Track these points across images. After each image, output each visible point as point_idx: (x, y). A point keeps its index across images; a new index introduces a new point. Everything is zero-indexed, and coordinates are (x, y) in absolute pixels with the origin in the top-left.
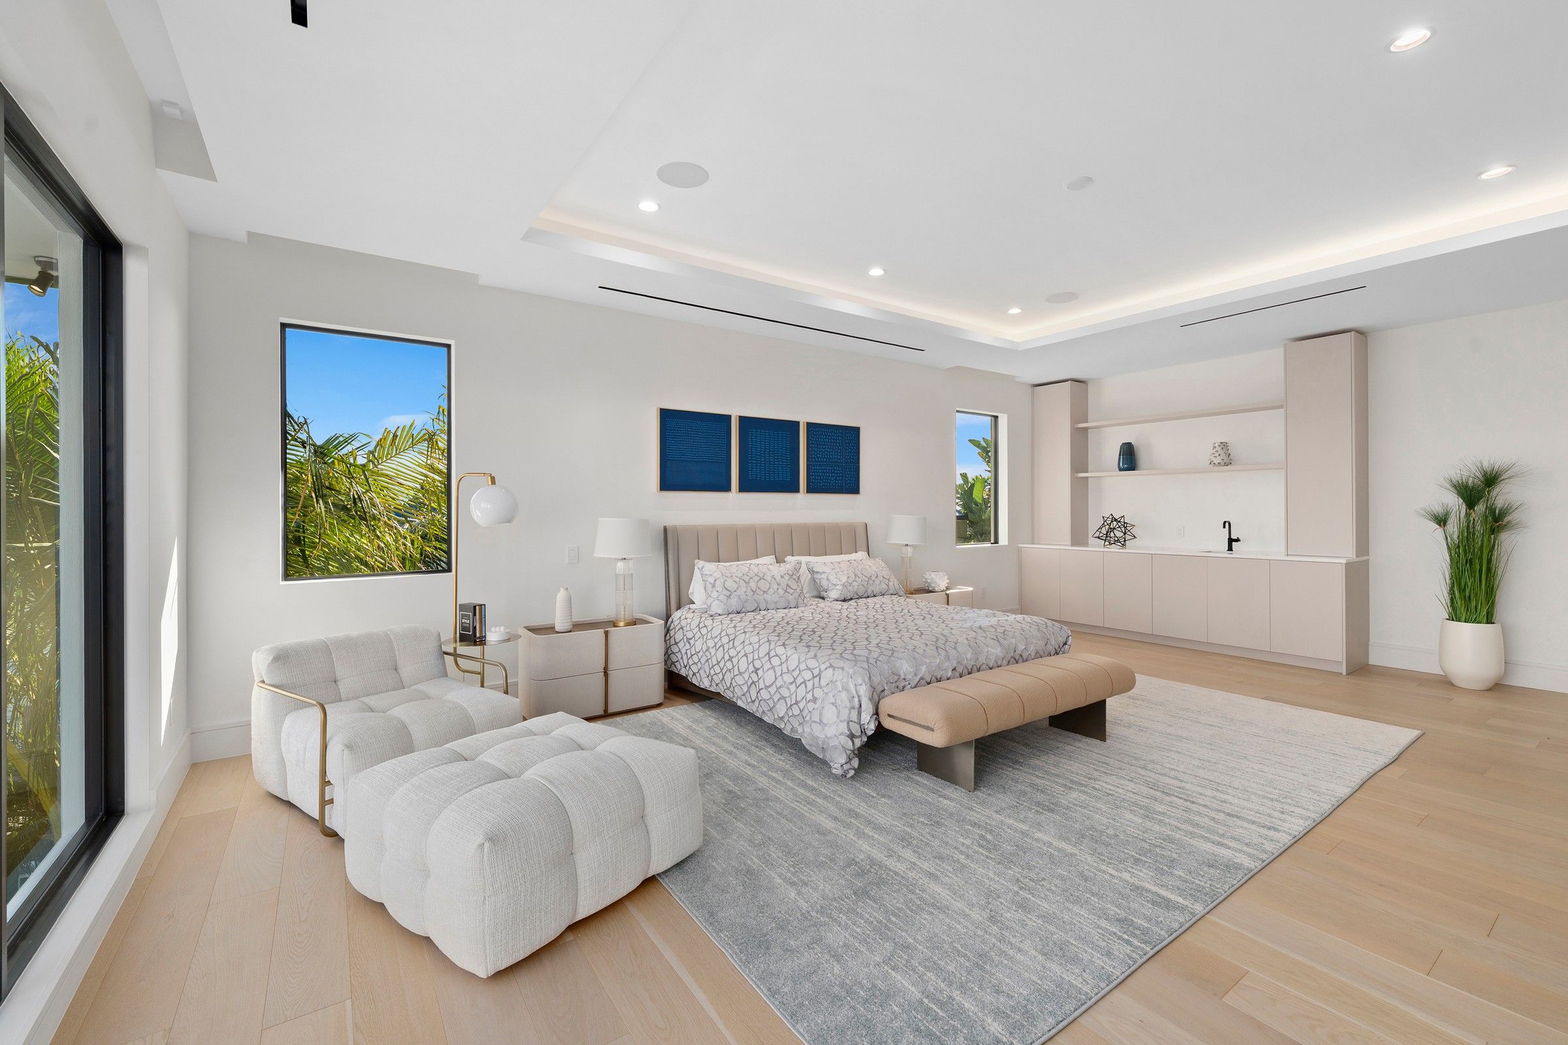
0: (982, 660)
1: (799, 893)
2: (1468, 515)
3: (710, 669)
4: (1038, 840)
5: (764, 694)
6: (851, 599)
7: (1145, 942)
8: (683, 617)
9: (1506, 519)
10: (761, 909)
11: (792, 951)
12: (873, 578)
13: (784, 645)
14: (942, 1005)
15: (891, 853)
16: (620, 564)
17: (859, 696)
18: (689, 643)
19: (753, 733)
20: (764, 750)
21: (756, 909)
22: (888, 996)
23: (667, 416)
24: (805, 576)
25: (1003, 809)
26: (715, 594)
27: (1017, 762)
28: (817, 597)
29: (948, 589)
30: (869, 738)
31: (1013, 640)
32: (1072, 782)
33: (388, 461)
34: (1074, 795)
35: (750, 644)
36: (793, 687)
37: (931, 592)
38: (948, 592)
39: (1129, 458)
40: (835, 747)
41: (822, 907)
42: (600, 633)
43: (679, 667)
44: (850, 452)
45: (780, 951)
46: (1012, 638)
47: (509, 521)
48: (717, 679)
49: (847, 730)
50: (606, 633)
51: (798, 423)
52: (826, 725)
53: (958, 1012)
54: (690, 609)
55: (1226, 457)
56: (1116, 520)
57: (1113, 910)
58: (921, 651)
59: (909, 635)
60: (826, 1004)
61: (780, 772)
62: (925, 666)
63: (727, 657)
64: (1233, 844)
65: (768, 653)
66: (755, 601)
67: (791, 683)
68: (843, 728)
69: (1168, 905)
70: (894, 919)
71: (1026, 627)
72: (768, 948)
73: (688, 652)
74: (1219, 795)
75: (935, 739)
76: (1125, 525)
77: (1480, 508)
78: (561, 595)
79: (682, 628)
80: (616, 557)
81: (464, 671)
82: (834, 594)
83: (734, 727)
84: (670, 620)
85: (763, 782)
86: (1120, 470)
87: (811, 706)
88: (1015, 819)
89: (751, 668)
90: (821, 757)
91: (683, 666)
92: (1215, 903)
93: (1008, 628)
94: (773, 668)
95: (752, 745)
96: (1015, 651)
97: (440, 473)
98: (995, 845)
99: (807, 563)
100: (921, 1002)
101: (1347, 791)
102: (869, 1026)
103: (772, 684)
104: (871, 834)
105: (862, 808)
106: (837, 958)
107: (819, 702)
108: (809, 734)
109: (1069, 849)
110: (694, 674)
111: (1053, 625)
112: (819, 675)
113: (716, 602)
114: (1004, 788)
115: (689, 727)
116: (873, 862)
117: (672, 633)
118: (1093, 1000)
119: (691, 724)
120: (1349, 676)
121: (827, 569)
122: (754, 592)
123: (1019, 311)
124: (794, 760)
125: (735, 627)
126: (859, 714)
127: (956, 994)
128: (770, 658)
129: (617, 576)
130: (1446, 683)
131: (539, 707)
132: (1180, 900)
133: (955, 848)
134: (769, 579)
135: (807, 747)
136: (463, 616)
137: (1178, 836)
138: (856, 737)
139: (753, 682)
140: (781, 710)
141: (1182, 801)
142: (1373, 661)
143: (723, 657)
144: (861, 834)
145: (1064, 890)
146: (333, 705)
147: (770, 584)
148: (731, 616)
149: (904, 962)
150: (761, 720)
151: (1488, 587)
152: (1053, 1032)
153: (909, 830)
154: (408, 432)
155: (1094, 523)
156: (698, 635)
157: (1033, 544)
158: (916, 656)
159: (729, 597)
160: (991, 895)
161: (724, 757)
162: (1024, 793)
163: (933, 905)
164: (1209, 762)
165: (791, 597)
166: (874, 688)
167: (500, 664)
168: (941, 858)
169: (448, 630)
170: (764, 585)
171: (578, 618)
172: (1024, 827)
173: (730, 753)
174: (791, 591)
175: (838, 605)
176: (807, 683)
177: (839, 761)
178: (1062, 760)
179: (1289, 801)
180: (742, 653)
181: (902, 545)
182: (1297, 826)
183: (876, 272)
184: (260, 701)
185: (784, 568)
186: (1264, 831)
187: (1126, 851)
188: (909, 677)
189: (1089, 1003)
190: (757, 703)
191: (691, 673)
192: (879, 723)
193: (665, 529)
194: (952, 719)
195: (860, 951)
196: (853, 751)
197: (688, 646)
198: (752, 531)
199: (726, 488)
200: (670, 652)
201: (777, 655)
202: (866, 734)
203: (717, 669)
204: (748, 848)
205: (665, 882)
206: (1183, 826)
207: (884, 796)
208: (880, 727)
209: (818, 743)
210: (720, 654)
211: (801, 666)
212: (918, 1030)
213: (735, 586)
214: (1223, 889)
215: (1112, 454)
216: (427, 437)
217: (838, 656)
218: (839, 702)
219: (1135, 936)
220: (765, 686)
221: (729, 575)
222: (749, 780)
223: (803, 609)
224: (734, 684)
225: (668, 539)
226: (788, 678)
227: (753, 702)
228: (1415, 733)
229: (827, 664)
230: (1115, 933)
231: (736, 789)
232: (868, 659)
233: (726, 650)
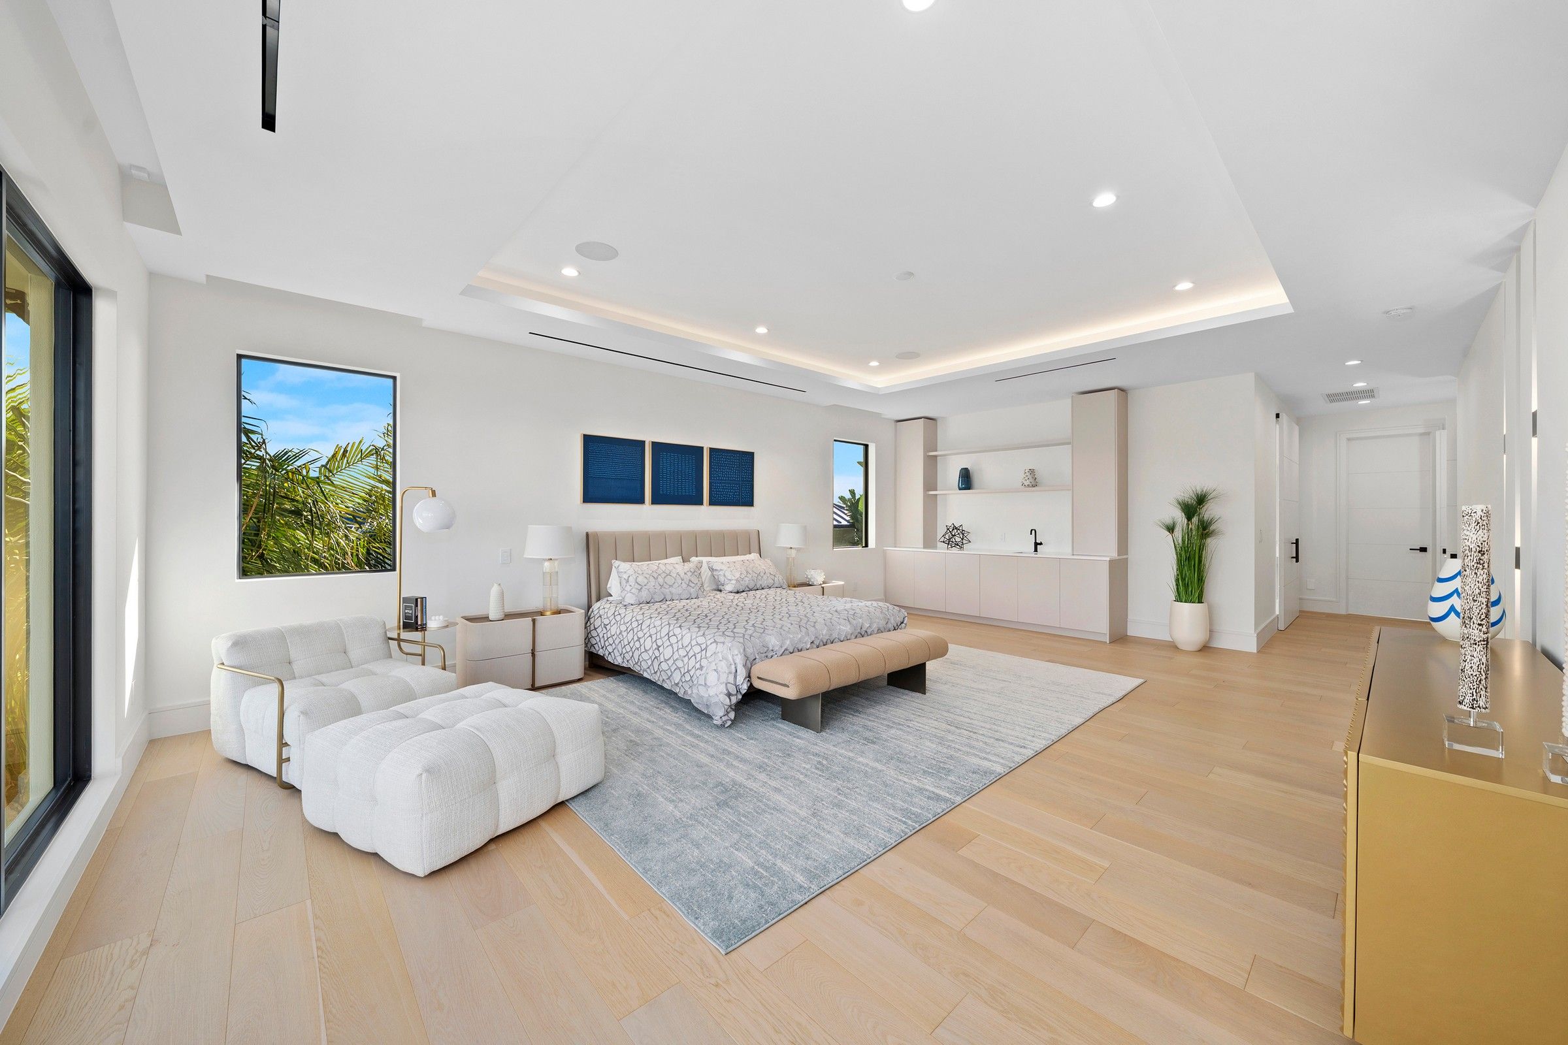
0: (835, 635)
1: (676, 807)
2: (1188, 525)
3: (622, 649)
4: (859, 763)
5: (664, 666)
6: (743, 591)
7: (916, 822)
8: (602, 607)
9: (1212, 528)
10: (645, 819)
11: (664, 844)
12: (762, 574)
13: (680, 626)
14: (766, 869)
15: (750, 777)
16: (547, 564)
17: (735, 664)
18: (606, 628)
19: (656, 698)
20: (663, 710)
21: (641, 819)
22: (730, 866)
23: (589, 440)
24: (706, 573)
25: (839, 743)
26: (628, 588)
27: (857, 711)
28: (715, 590)
29: (824, 583)
30: (744, 696)
31: (860, 620)
32: (894, 722)
33: (339, 473)
34: (893, 731)
35: (655, 627)
36: (686, 659)
37: (811, 585)
38: (823, 586)
39: (966, 480)
40: (716, 703)
41: (691, 815)
42: (528, 621)
43: (597, 649)
44: (746, 473)
45: (655, 845)
46: (860, 618)
47: (448, 527)
48: (628, 657)
49: (725, 690)
50: (534, 621)
51: (702, 448)
52: (709, 687)
53: (778, 873)
54: (608, 600)
55: (1033, 481)
56: (956, 528)
57: (899, 804)
58: (787, 629)
59: (780, 617)
60: (684, 875)
61: (673, 726)
62: (789, 640)
63: (636, 638)
64: (993, 758)
65: (668, 634)
66: (662, 593)
67: (685, 656)
68: (723, 689)
69: (938, 798)
70: (743, 819)
71: (872, 610)
72: (647, 843)
73: (605, 635)
74: (994, 727)
75: (790, 693)
76: (963, 532)
77: (1195, 520)
78: (495, 589)
79: (600, 616)
80: (545, 557)
81: (407, 654)
82: (729, 588)
83: (641, 694)
84: (591, 610)
85: (659, 733)
86: (960, 489)
87: (698, 672)
88: (846, 750)
89: (655, 646)
90: (706, 712)
91: (600, 647)
92: (970, 796)
93: (858, 611)
94: (671, 645)
95: (654, 707)
96: (861, 628)
97: (386, 482)
98: (827, 768)
99: (708, 563)
100: (753, 868)
101: (1081, 721)
102: (713, 886)
103: (670, 658)
104: (737, 765)
105: (733, 747)
106: (698, 846)
107: (704, 669)
108: (696, 695)
109: (879, 766)
110: (610, 653)
111: (894, 608)
112: (706, 649)
113: (629, 594)
114: (843, 729)
115: (604, 696)
116: (735, 783)
117: (592, 620)
118: (872, 859)
119: (605, 693)
120: (1112, 644)
121: (723, 567)
122: (662, 586)
123: (877, 364)
124: (686, 716)
125: (643, 614)
126: (735, 677)
127: (779, 862)
128: (669, 638)
129: (544, 573)
130: (1173, 647)
131: (473, 677)
132: (948, 795)
133: (798, 771)
134: (674, 575)
135: (695, 705)
136: (406, 608)
137: (958, 755)
138: (733, 695)
139: (656, 657)
140: (677, 677)
141: (968, 732)
142: (1129, 633)
143: (633, 639)
144: (729, 765)
145: (869, 793)
146: (288, 682)
147: (675, 579)
148: (641, 605)
149: (745, 845)
150: (662, 688)
151: (1198, 576)
152: (840, 879)
153: (766, 761)
154: (357, 448)
155: (941, 531)
156: (614, 621)
157: (895, 547)
158: (783, 633)
159: (640, 590)
160: (817, 799)
161: (629, 716)
162: (857, 732)
163: (774, 808)
164: (994, 705)
165: (692, 590)
166: (747, 658)
167: (440, 646)
168: (786, 778)
169: (392, 617)
170: (669, 580)
171: (509, 609)
172: (851, 754)
173: (635, 714)
174: (693, 585)
175: (731, 596)
176: (697, 655)
177: (718, 714)
178: (891, 708)
179: (1040, 729)
180: (648, 634)
181: (787, 548)
182: (1040, 744)
183: (762, 330)
184: (219, 682)
185: (687, 566)
186: (1018, 749)
187: (920, 766)
188: (776, 648)
189: (869, 861)
190: (658, 673)
191: (607, 653)
192: (751, 684)
193: (587, 534)
194: (802, 679)
195: (715, 841)
196: (730, 706)
197: (605, 631)
198: (663, 537)
199: (640, 500)
200: (590, 636)
201: (674, 635)
202: (741, 693)
203: (628, 648)
204: (641, 779)
205: (572, 806)
206: (963, 749)
207: (752, 739)
208: (751, 686)
209: (703, 701)
210: (630, 636)
211: (692, 642)
212: (748, 885)
213: (646, 581)
214: (977, 786)
215: (954, 477)
216: (374, 452)
217: (721, 633)
218: (719, 669)
219: (910, 818)
220: (665, 659)
221: (640, 572)
222: (649, 732)
223: (702, 599)
224: (641, 660)
225: (590, 543)
226: (682, 652)
227: (656, 673)
228: (1140, 681)
229: (712, 640)
230: (897, 818)
231: (637, 740)
232: (744, 635)
233: (635, 632)
